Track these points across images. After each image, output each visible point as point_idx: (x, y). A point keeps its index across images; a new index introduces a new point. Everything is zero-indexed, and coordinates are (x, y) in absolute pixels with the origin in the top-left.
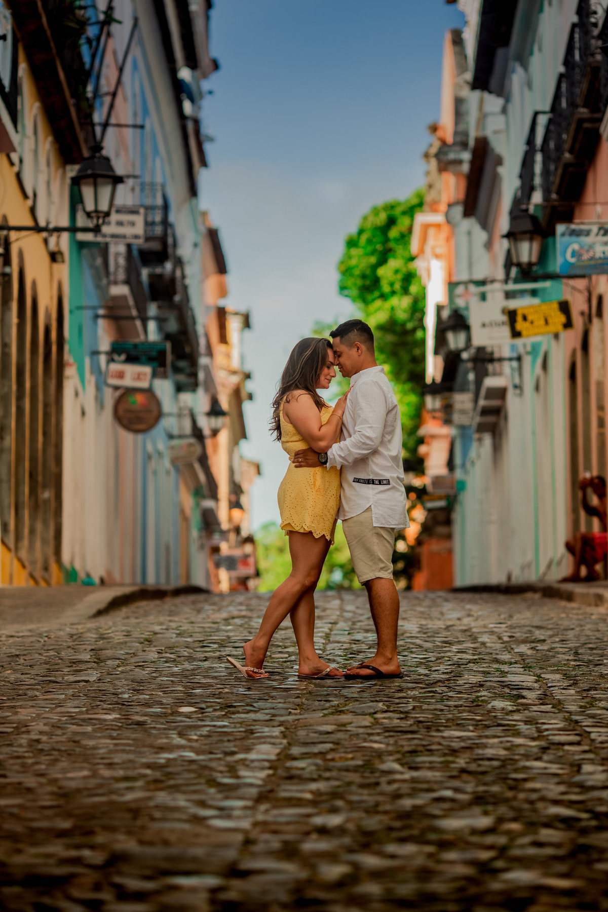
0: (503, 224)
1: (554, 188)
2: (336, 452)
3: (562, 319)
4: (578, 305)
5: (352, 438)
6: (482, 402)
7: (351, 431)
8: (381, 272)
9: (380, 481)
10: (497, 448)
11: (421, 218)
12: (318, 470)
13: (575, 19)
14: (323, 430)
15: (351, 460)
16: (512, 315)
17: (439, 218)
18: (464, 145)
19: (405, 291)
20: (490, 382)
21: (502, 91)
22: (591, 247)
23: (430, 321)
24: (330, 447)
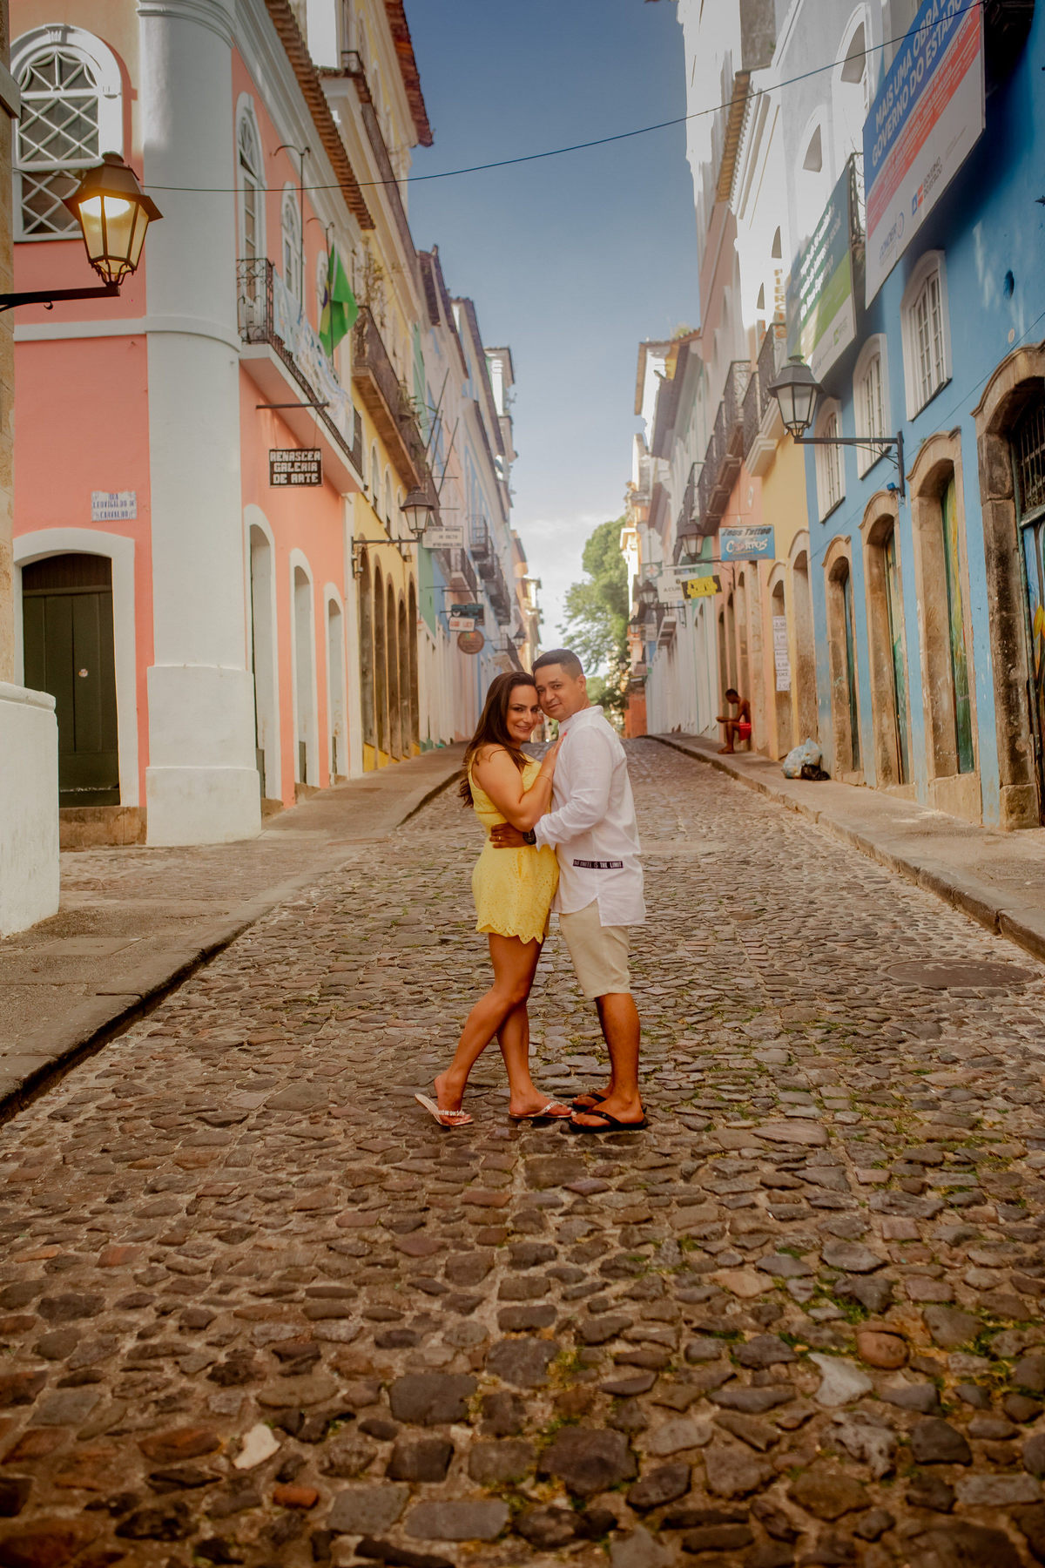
0: (673, 531)
1: (708, 507)
2: (544, 827)
3: (716, 586)
4: (726, 579)
5: (566, 808)
6: (662, 630)
7: (566, 796)
8: (604, 558)
9: (608, 863)
10: (670, 654)
11: (624, 530)
12: (524, 851)
13: (722, 398)
14: (526, 800)
15: (567, 838)
16: (685, 585)
17: (634, 530)
18: (646, 492)
19: (617, 567)
20: (667, 619)
21: (669, 456)
22: (742, 542)
23: (631, 583)
24: (537, 819)
